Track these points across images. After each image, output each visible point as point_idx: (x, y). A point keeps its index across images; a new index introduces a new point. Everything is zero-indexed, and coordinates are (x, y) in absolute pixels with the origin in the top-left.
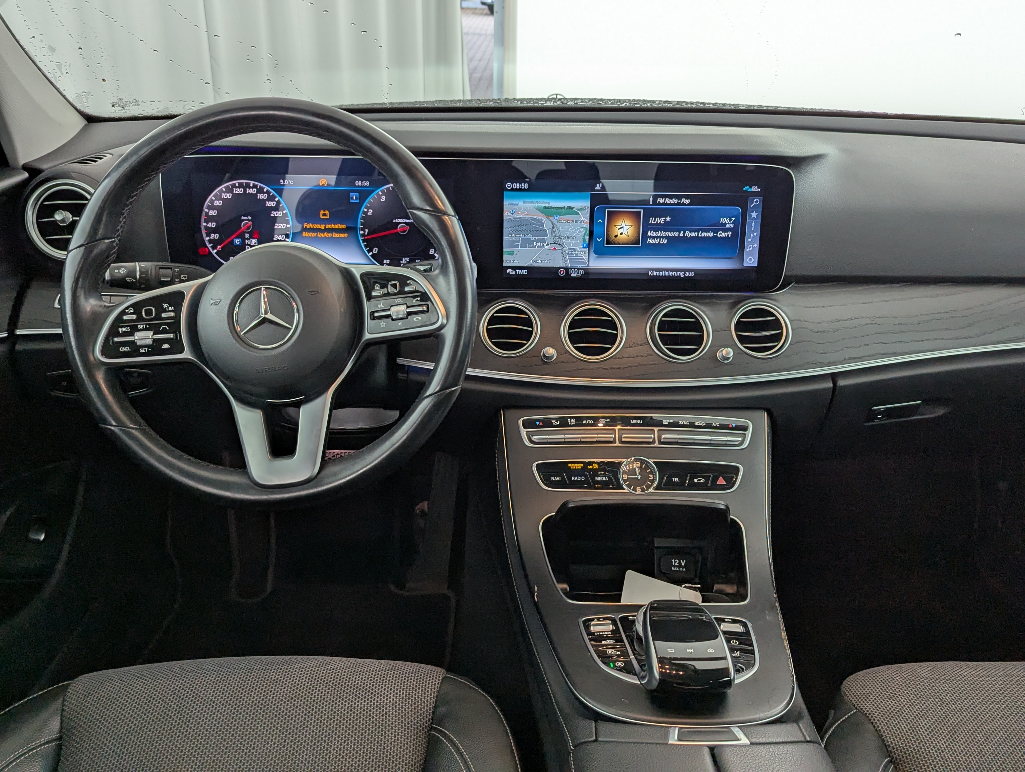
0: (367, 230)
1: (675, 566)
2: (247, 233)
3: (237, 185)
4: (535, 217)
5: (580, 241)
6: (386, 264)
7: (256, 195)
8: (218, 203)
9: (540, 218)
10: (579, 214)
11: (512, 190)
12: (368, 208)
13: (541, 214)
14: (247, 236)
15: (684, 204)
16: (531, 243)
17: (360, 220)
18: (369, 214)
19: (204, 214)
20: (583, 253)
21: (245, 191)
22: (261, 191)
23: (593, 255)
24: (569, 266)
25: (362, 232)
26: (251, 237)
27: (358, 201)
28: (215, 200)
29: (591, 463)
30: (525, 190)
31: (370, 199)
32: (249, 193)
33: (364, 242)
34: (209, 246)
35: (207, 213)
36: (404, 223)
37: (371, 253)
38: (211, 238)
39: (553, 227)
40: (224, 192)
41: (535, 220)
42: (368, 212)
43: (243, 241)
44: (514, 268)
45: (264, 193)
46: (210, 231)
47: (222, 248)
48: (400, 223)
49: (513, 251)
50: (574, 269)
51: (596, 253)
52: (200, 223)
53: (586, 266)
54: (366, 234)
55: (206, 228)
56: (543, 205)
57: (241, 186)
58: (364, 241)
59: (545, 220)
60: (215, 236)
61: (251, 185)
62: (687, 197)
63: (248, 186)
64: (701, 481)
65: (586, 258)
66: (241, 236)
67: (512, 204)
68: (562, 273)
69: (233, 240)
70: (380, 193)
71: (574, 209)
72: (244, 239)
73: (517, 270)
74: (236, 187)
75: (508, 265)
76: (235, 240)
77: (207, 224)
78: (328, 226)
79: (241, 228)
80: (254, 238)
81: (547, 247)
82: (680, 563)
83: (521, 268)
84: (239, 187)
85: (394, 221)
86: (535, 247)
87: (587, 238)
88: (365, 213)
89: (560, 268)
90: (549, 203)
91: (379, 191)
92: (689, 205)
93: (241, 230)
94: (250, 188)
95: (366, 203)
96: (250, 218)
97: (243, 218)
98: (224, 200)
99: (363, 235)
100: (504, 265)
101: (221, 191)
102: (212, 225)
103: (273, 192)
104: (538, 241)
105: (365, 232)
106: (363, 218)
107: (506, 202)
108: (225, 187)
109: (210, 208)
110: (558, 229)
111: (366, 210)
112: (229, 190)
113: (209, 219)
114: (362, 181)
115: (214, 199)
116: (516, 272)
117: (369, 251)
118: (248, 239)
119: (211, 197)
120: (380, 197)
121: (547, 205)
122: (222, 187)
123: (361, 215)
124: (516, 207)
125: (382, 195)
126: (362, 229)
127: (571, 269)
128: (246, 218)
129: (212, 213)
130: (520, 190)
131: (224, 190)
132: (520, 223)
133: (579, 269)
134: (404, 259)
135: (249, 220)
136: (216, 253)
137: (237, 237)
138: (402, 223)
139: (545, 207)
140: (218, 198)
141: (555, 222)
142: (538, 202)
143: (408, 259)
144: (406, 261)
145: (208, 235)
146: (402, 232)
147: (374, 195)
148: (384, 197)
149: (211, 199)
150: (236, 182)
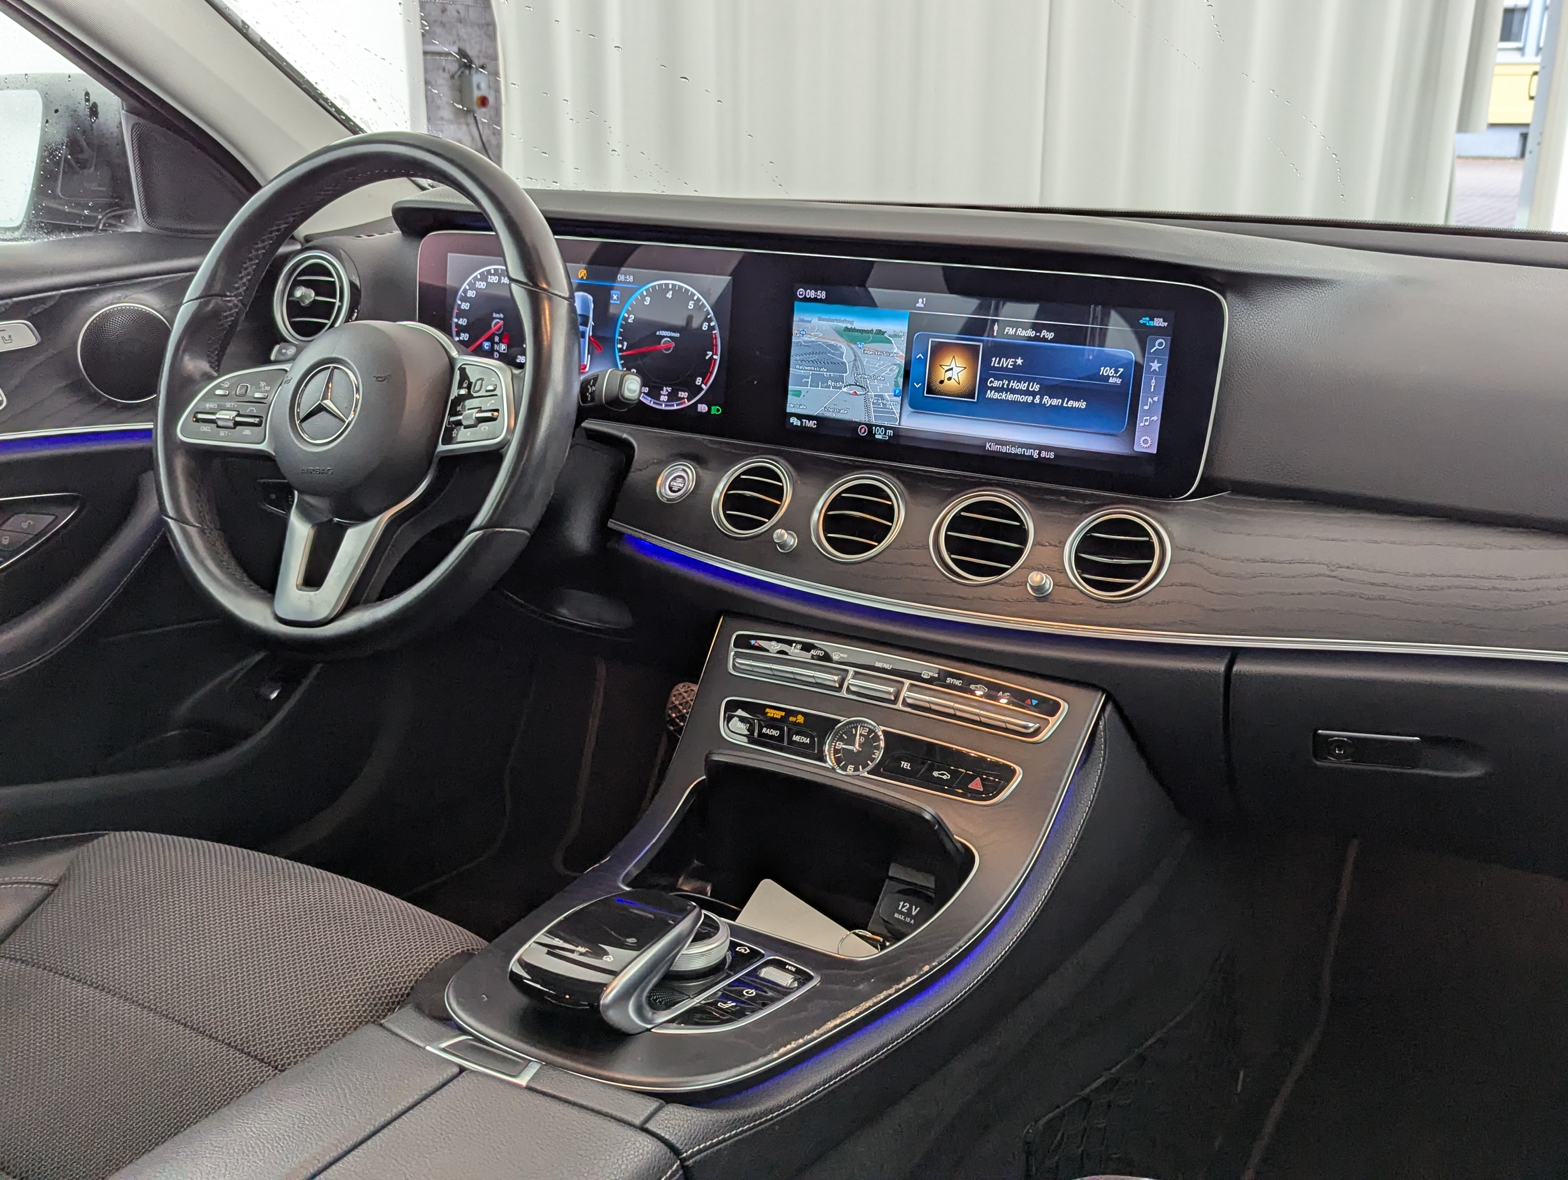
0: (625, 344)
1: (901, 913)
2: (497, 335)
3: (492, 272)
4: (833, 342)
5: (890, 385)
6: (644, 393)
8: (471, 294)
9: (839, 344)
10: (891, 342)
11: (806, 300)
12: (629, 313)
13: (840, 339)
14: (497, 339)
15: (1044, 340)
16: (825, 380)
17: (619, 329)
18: (630, 321)
19: (456, 307)
20: (893, 402)
21: (500, 280)
23: (907, 409)
24: (873, 421)
25: (620, 346)
26: (501, 341)
27: (618, 302)
28: (469, 289)
29: (795, 713)
30: (820, 301)
31: (632, 300)
32: (504, 283)
33: (621, 360)
35: (460, 305)
36: (670, 337)
38: (461, 338)
39: (855, 360)
40: (479, 280)
41: (831, 346)
42: (628, 318)
43: (492, 346)
44: (800, 417)
46: (459, 330)
48: (664, 337)
49: (800, 391)
50: (881, 426)
51: (911, 406)
52: (451, 319)
53: (896, 424)
54: (625, 348)
55: (457, 325)
56: (844, 325)
57: (496, 272)
58: (621, 358)
59: (844, 347)
60: (465, 337)
62: (1049, 328)
63: (503, 273)
64: (943, 777)
65: (897, 411)
66: (490, 339)
67: (803, 321)
68: (863, 431)
69: (481, 344)
70: (645, 293)
71: (886, 335)
72: (493, 343)
73: (804, 420)
74: (491, 274)
75: (793, 411)
76: (484, 343)
77: (459, 320)
79: (491, 328)
80: (503, 343)
81: (845, 390)
82: (910, 909)
83: (810, 418)
84: (494, 275)
85: (658, 333)
86: (829, 387)
87: (901, 380)
88: (625, 319)
89: (861, 424)
90: (852, 323)
91: (644, 290)
92: (1052, 341)
93: (491, 332)
95: (627, 306)
96: (502, 316)
97: (495, 315)
98: (477, 290)
99: (621, 350)
100: (789, 410)
101: (476, 279)
102: (463, 322)
104: (836, 380)
105: (623, 345)
106: (622, 326)
107: (796, 318)
108: (480, 274)
109: (462, 300)
110: (862, 363)
111: (626, 315)
112: (484, 277)
113: (462, 314)
114: (625, 276)
115: (468, 288)
116: (802, 423)
118: (497, 343)
119: (465, 285)
120: (643, 298)
121: (849, 326)
122: (478, 273)
123: (620, 321)
124: (808, 325)
125: (647, 296)
126: (621, 342)
127: (876, 426)
128: (497, 315)
129: (465, 306)
130: (815, 300)
131: (479, 277)
132: (810, 350)
133: (886, 428)
134: (665, 388)
135: (500, 319)
137: (487, 340)
138: (667, 337)
139: (847, 329)
140: (472, 287)
141: (859, 352)
142: (837, 321)
143: (669, 389)
144: (667, 391)
145: (458, 335)
146: (668, 349)
147: (637, 294)
148: (648, 299)
149: (465, 288)
150: (492, 268)
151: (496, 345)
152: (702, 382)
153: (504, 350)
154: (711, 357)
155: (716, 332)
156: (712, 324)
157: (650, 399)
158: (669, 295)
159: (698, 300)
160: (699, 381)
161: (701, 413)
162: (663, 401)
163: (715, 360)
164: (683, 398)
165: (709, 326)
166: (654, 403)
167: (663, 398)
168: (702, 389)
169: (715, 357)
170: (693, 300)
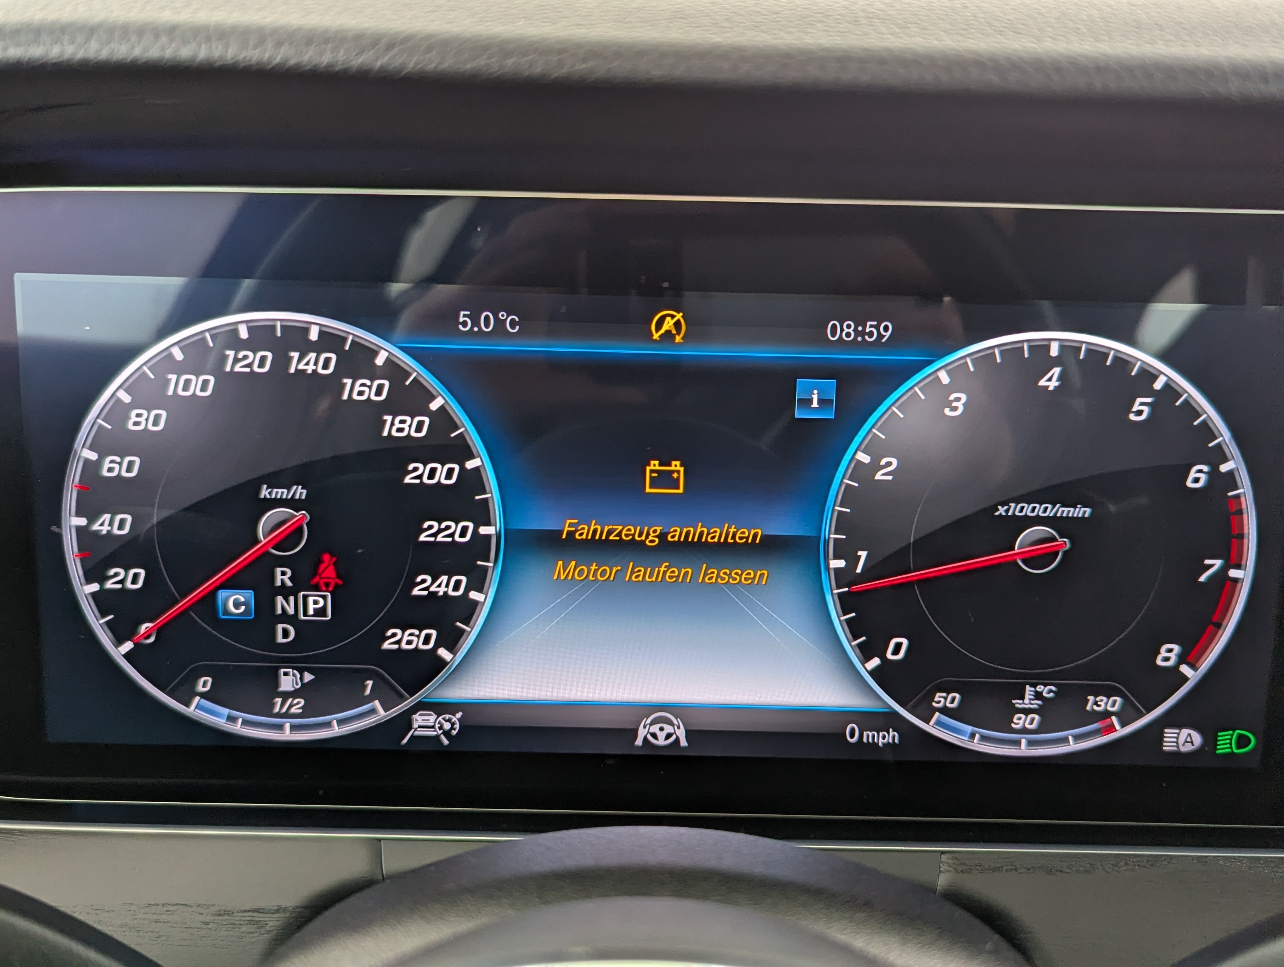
0: (863, 554)
2: (282, 562)
3: (244, 334)
6: (944, 711)
7: (333, 383)
8: (145, 420)
12: (877, 448)
14: (283, 575)
17: (834, 507)
19: (74, 475)
21: (282, 361)
22: (357, 363)
25: (839, 563)
26: (303, 582)
28: (133, 405)
31: (893, 407)
32: (300, 373)
33: (843, 609)
34: (98, 623)
35: (91, 468)
37: (875, 662)
38: (109, 585)
40: (180, 368)
42: (875, 466)
43: (264, 602)
45: (373, 373)
46: (102, 555)
47: (160, 631)
48: (1027, 521)
52: (57, 519)
54: (859, 569)
55: (86, 537)
57: (262, 337)
58: (845, 604)
60: (127, 578)
61: (314, 335)
63: (296, 338)
66: (254, 578)
69: (211, 595)
70: (948, 381)
72: (265, 593)
74: (238, 345)
76: (222, 594)
77: (92, 519)
78: (676, 534)
80: (316, 588)
84: (252, 345)
85: (1002, 511)
88: (862, 473)
91: (940, 370)
93: (255, 552)
94: (305, 347)
95: (871, 428)
96: (300, 492)
97: (266, 493)
98: (174, 405)
99: (843, 577)
101: (164, 363)
102: (113, 525)
103: (417, 371)
105: (853, 560)
106: (849, 496)
108: (184, 346)
109: (105, 443)
111: (867, 459)
112: (204, 359)
114: (860, 321)
115: (126, 398)
117: (866, 657)
118: (285, 592)
119: (114, 388)
120: (939, 394)
122: (171, 343)
123: (842, 479)
125: (951, 388)
126: (844, 549)
128: (280, 493)
129: (119, 467)
131: (178, 355)
134: (1029, 689)
135: (292, 503)
136: (127, 656)
137: (231, 584)
138: (1038, 521)
140: (149, 395)
143: (1048, 691)
144: (1038, 695)
145: (94, 573)
147: (914, 386)
148: (960, 399)
149: (115, 402)
150: (241, 320)
151: (280, 599)
152: (1182, 659)
153: (318, 612)
154: (1223, 575)
155: (1241, 493)
156: (1228, 467)
157: (969, 729)
158: (1051, 380)
159: (1172, 391)
160: (1167, 654)
161: (1177, 755)
162: (1024, 731)
163: (1238, 583)
164: (1107, 714)
165: (1214, 474)
166: (984, 738)
167: (1019, 721)
168: (1182, 680)
169: (1234, 573)
170: (1150, 392)
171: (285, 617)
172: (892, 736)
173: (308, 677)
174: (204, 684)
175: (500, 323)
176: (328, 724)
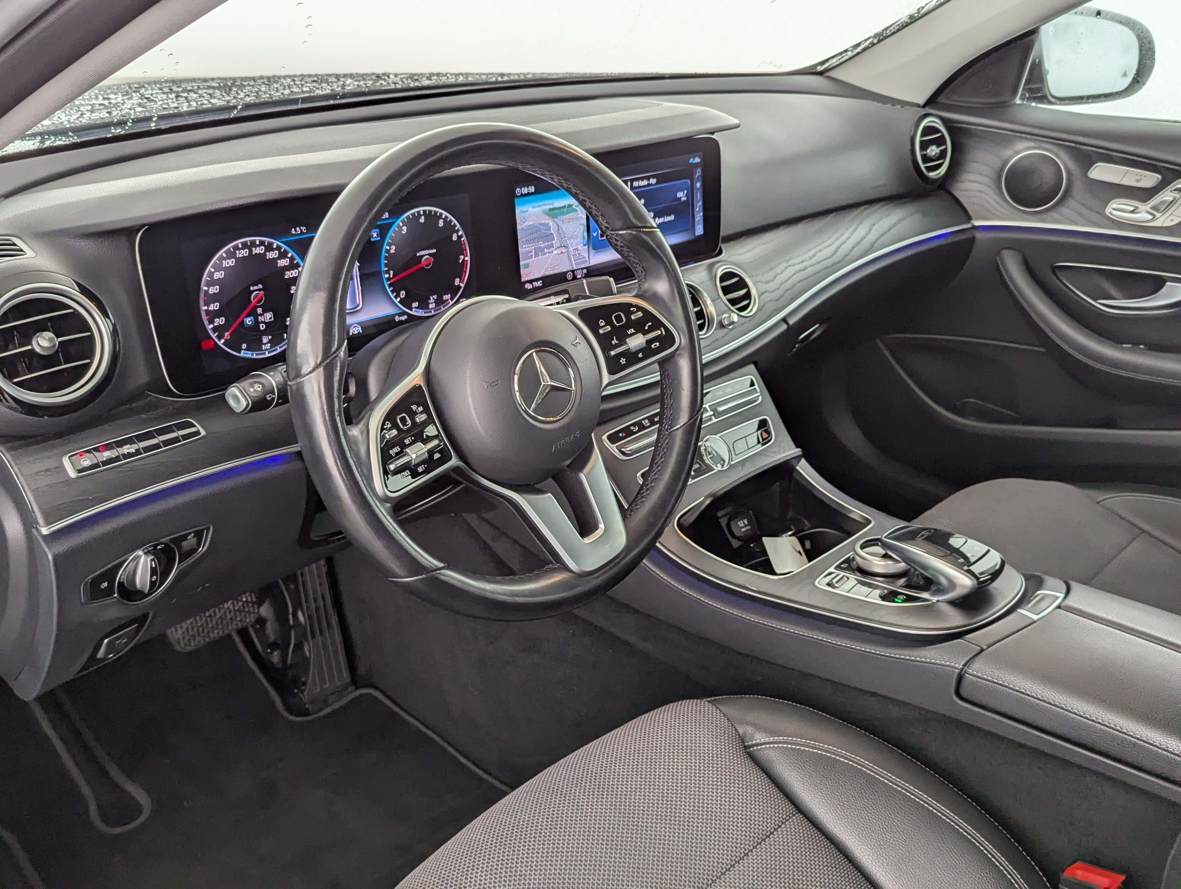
0: (392, 272)
2: (260, 307)
3: (240, 246)
4: (543, 222)
5: (580, 239)
6: (415, 308)
7: (264, 255)
8: (218, 275)
9: (547, 221)
10: (577, 211)
11: (522, 195)
12: (389, 245)
13: (547, 217)
14: (260, 310)
15: (652, 185)
16: (542, 250)
17: (384, 261)
18: (392, 251)
19: (202, 295)
20: (583, 250)
21: (251, 251)
22: (269, 248)
23: (592, 252)
24: (575, 268)
25: (387, 276)
26: (265, 311)
27: (379, 239)
28: (215, 271)
30: (532, 194)
31: (391, 233)
32: (256, 254)
33: (390, 287)
34: (214, 336)
35: (206, 292)
36: (429, 255)
37: (399, 299)
38: (216, 324)
39: (558, 230)
40: (225, 259)
41: (543, 224)
42: (390, 249)
43: (256, 319)
44: (531, 282)
45: (273, 250)
46: (212, 316)
47: (231, 335)
48: (424, 256)
49: (528, 264)
50: (579, 269)
51: (594, 249)
52: (199, 309)
53: (587, 265)
54: (391, 276)
55: (208, 312)
56: (548, 207)
57: (245, 246)
58: (390, 285)
59: (551, 224)
60: (220, 321)
61: (258, 243)
62: (653, 177)
63: (253, 244)
65: (586, 256)
66: (253, 313)
67: (522, 212)
68: (570, 276)
69: (242, 321)
70: (401, 224)
71: (574, 207)
72: (256, 316)
73: (534, 283)
74: (239, 249)
75: (526, 279)
76: (245, 319)
77: (208, 307)
79: (251, 302)
80: (268, 312)
81: (555, 252)
83: (537, 280)
84: (243, 248)
85: (418, 254)
86: (546, 254)
87: (586, 234)
88: (388, 251)
89: (567, 272)
90: (553, 204)
91: (399, 222)
92: (656, 184)
93: (251, 305)
94: (256, 246)
95: (388, 240)
96: (260, 286)
97: (252, 288)
98: (225, 269)
99: (388, 279)
100: (523, 280)
101: (221, 258)
102: (214, 307)
103: (284, 247)
104: (548, 247)
105: (389, 274)
106: (386, 258)
107: (518, 211)
108: (225, 252)
109: (209, 284)
110: (563, 230)
111: (388, 248)
112: (231, 255)
113: (210, 299)
115: (213, 270)
116: (533, 286)
117: (396, 297)
118: (261, 315)
119: (209, 268)
120: (400, 228)
121: (552, 207)
122: (222, 252)
123: (384, 254)
124: (526, 214)
125: (402, 226)
126: (387, 272)
127: (576, 270)
128: (256, 288)
129: (213, 290)
130: (529, 194)
131: (225, 255)
132: (530, 232)
133: (582, 269)
134: (431, 298)
135: (259, 290)
136: (223, 344)
137: (248, 316)
138: (426, 255)
139: (550, 209)
140: (218, 268)
141: (560, 223)
142: (544, 205)
143: (435, 297)
144: (433, 299)
145: (211, 322)
146: (427, 265)
147: (394, 227)
148: (405, 228)
149: (210, 271)
150: (239, 242)
151: (260, 317)
152: (460, 282)
153: (270, 318)
154: (464, 260)
155: (464, 239)
156: (460, 233)
157: (421, 311)
158: (422, 220)
159: (446, 217)
160: (457, 281)
162: (432, 308)
163: (467, 261)
164: (448, 300)
165: (458, 236)
166: (424, 312)
167: (431, 306)
168: (461, 287)
169: (466, 259)
170: (442, 218)
171: (262, 322)
172: (405, 317)
173: (270, 337)
174: (244, 346)
175: (301, 230)
176: (277, 349)
